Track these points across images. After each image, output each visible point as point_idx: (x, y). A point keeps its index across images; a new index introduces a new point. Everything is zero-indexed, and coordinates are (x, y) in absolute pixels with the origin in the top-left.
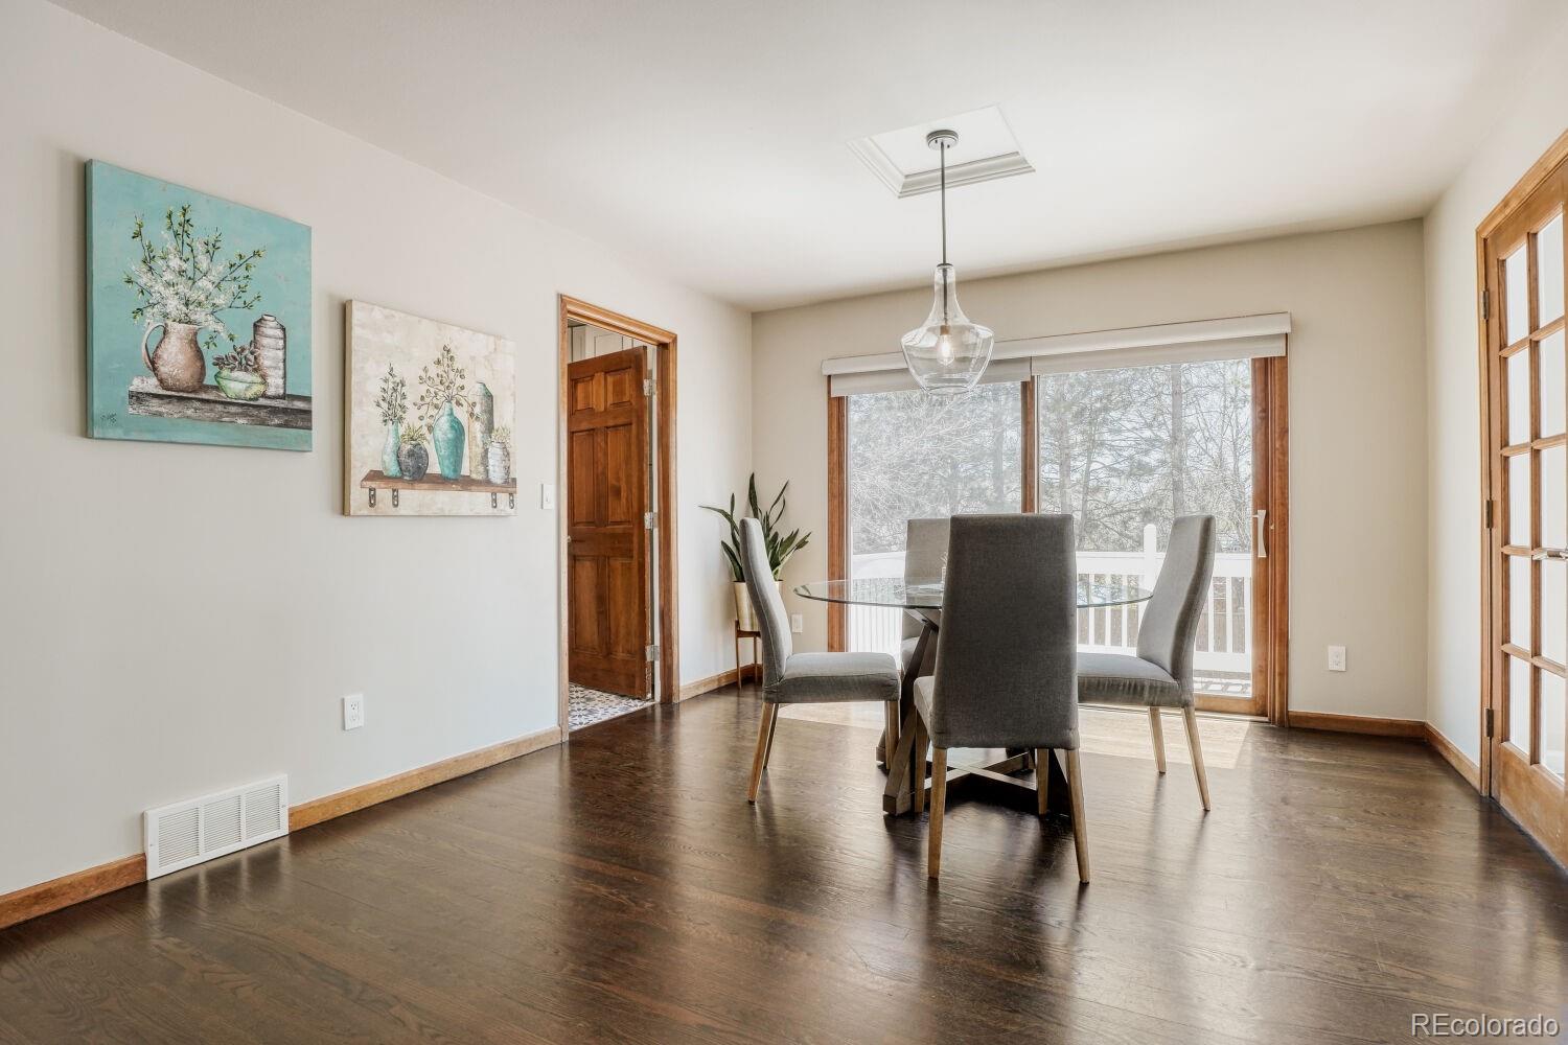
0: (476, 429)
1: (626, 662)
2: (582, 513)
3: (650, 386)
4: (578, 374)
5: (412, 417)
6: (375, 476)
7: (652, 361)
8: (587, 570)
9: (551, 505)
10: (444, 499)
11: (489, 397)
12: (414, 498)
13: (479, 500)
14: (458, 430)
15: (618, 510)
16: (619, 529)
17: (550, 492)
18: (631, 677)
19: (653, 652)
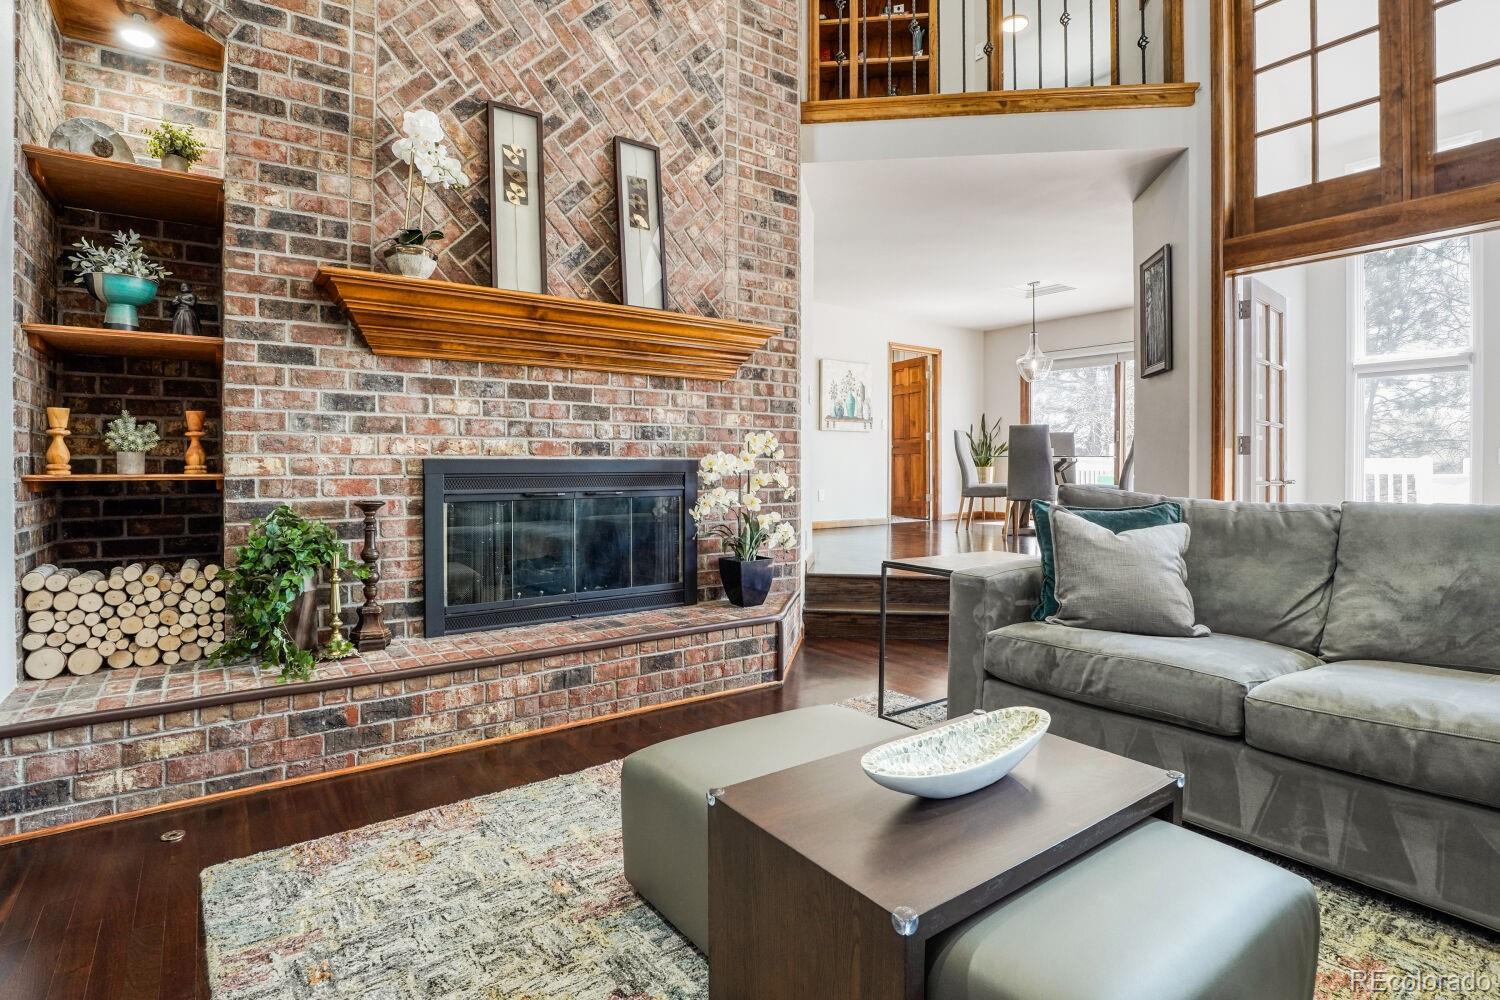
0: (858, 399)
1: (917, 503)
2: (898, 433)
3: (929, 374)
4: (896, 368)
5: (839, 396)
6: (829, 417)
7: (930, 362)
8: (900, 460)
9: (885, 428)
10: (848, 425)
11: (863, 387)
12: (840, 424)
13: (859, 426)
14: (853, 400)
15: (914, 432)
16: (915, 441)
17: (885, 422)
18: (919, 509)
19: (929, 497)
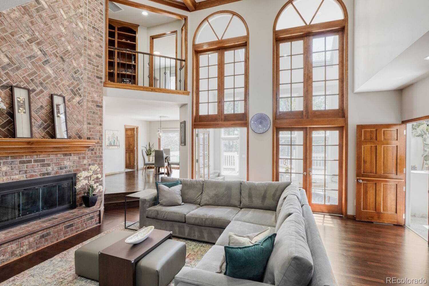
0: (116, 140)
1: (132, 165)
2: (127, 147)
3: (135, 132)
4: (127, 130)
5: (110, 140)
6: (107, 145)
7: (136, 129)
8: (127, 154)
9: (123, 147)
10: (113, 147)
11: (117, 137)
12: (110, 147)
13: (116, 147)
14: (114, 141)
15: (131, 147)
16: (131, 149)
17: (123, 146)
18: (133, 167)
19: (135, 164)
